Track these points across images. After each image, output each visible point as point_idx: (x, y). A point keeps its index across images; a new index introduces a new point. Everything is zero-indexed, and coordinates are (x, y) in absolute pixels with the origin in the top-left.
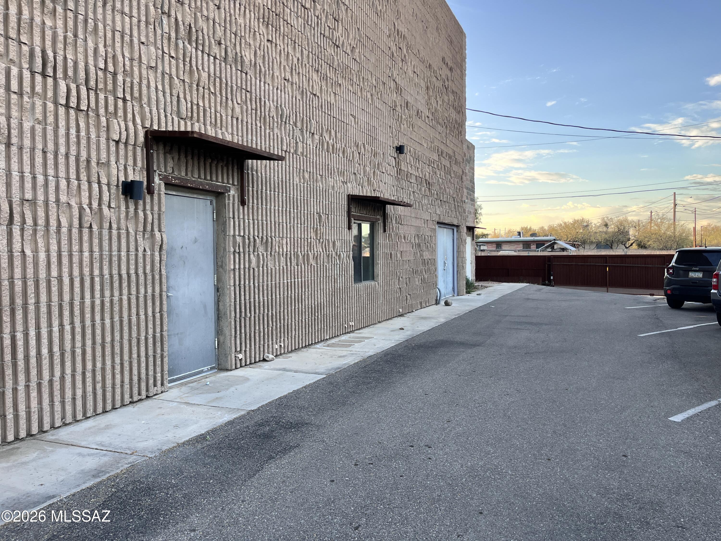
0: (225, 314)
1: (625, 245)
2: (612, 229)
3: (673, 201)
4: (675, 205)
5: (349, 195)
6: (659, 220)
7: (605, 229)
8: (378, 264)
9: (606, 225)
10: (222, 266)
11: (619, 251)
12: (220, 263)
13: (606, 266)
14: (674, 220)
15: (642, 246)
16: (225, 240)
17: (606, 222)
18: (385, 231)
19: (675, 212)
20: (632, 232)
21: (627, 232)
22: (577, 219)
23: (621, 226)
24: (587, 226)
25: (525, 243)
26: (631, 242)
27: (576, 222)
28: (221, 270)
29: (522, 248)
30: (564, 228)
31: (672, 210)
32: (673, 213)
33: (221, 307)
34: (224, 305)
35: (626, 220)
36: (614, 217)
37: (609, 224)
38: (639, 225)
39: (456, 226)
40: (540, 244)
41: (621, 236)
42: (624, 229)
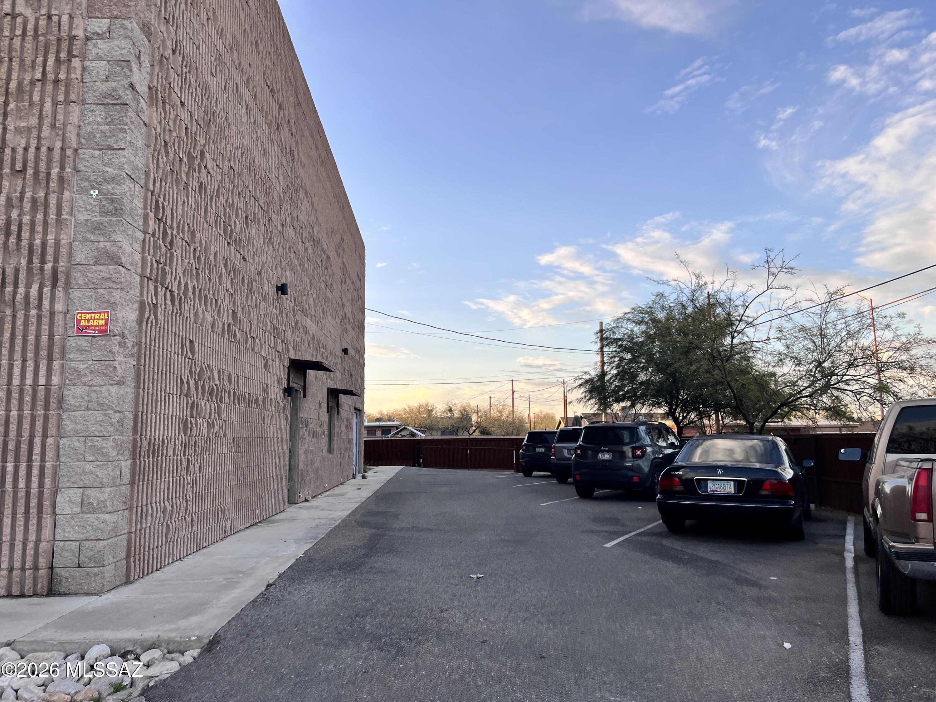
0: (295, 467)
1: (468, 431)
2: (457, 414)
3: (511, 388)
4: (513, 392)
5: (328, 388)
6: (501, 407)
7: (449, 415)
8: (334, 440)
9: (450, 410)
10: (294, 436)
11: (465, 436)
12: (292, 435)
13: (467, 449)
14: (513, 407)
15: (483, 432)
16: (297, 420)
17: (450, 407)
18: (338, 414)
19: (513, 398)
20: (474, 418)
21: (470, 418)
22: (421, 403)
23: (465, 411)
24: (432, 411)
25: (370, 429)
26: (474, 428)
27: (420, 406)
28: (293, 439)
29: (366, 435)
30: (408, 412)
31: (511, 396)
32: (511, 399)
33: (292, 463)
34: (295, 461)
35: (469, 406)
36: (457, 402)
37: (453, 409)
38: (481, 411)
39: (359, 411)
40: (386, 430)
41: (465, 422)
42: (467, 414)
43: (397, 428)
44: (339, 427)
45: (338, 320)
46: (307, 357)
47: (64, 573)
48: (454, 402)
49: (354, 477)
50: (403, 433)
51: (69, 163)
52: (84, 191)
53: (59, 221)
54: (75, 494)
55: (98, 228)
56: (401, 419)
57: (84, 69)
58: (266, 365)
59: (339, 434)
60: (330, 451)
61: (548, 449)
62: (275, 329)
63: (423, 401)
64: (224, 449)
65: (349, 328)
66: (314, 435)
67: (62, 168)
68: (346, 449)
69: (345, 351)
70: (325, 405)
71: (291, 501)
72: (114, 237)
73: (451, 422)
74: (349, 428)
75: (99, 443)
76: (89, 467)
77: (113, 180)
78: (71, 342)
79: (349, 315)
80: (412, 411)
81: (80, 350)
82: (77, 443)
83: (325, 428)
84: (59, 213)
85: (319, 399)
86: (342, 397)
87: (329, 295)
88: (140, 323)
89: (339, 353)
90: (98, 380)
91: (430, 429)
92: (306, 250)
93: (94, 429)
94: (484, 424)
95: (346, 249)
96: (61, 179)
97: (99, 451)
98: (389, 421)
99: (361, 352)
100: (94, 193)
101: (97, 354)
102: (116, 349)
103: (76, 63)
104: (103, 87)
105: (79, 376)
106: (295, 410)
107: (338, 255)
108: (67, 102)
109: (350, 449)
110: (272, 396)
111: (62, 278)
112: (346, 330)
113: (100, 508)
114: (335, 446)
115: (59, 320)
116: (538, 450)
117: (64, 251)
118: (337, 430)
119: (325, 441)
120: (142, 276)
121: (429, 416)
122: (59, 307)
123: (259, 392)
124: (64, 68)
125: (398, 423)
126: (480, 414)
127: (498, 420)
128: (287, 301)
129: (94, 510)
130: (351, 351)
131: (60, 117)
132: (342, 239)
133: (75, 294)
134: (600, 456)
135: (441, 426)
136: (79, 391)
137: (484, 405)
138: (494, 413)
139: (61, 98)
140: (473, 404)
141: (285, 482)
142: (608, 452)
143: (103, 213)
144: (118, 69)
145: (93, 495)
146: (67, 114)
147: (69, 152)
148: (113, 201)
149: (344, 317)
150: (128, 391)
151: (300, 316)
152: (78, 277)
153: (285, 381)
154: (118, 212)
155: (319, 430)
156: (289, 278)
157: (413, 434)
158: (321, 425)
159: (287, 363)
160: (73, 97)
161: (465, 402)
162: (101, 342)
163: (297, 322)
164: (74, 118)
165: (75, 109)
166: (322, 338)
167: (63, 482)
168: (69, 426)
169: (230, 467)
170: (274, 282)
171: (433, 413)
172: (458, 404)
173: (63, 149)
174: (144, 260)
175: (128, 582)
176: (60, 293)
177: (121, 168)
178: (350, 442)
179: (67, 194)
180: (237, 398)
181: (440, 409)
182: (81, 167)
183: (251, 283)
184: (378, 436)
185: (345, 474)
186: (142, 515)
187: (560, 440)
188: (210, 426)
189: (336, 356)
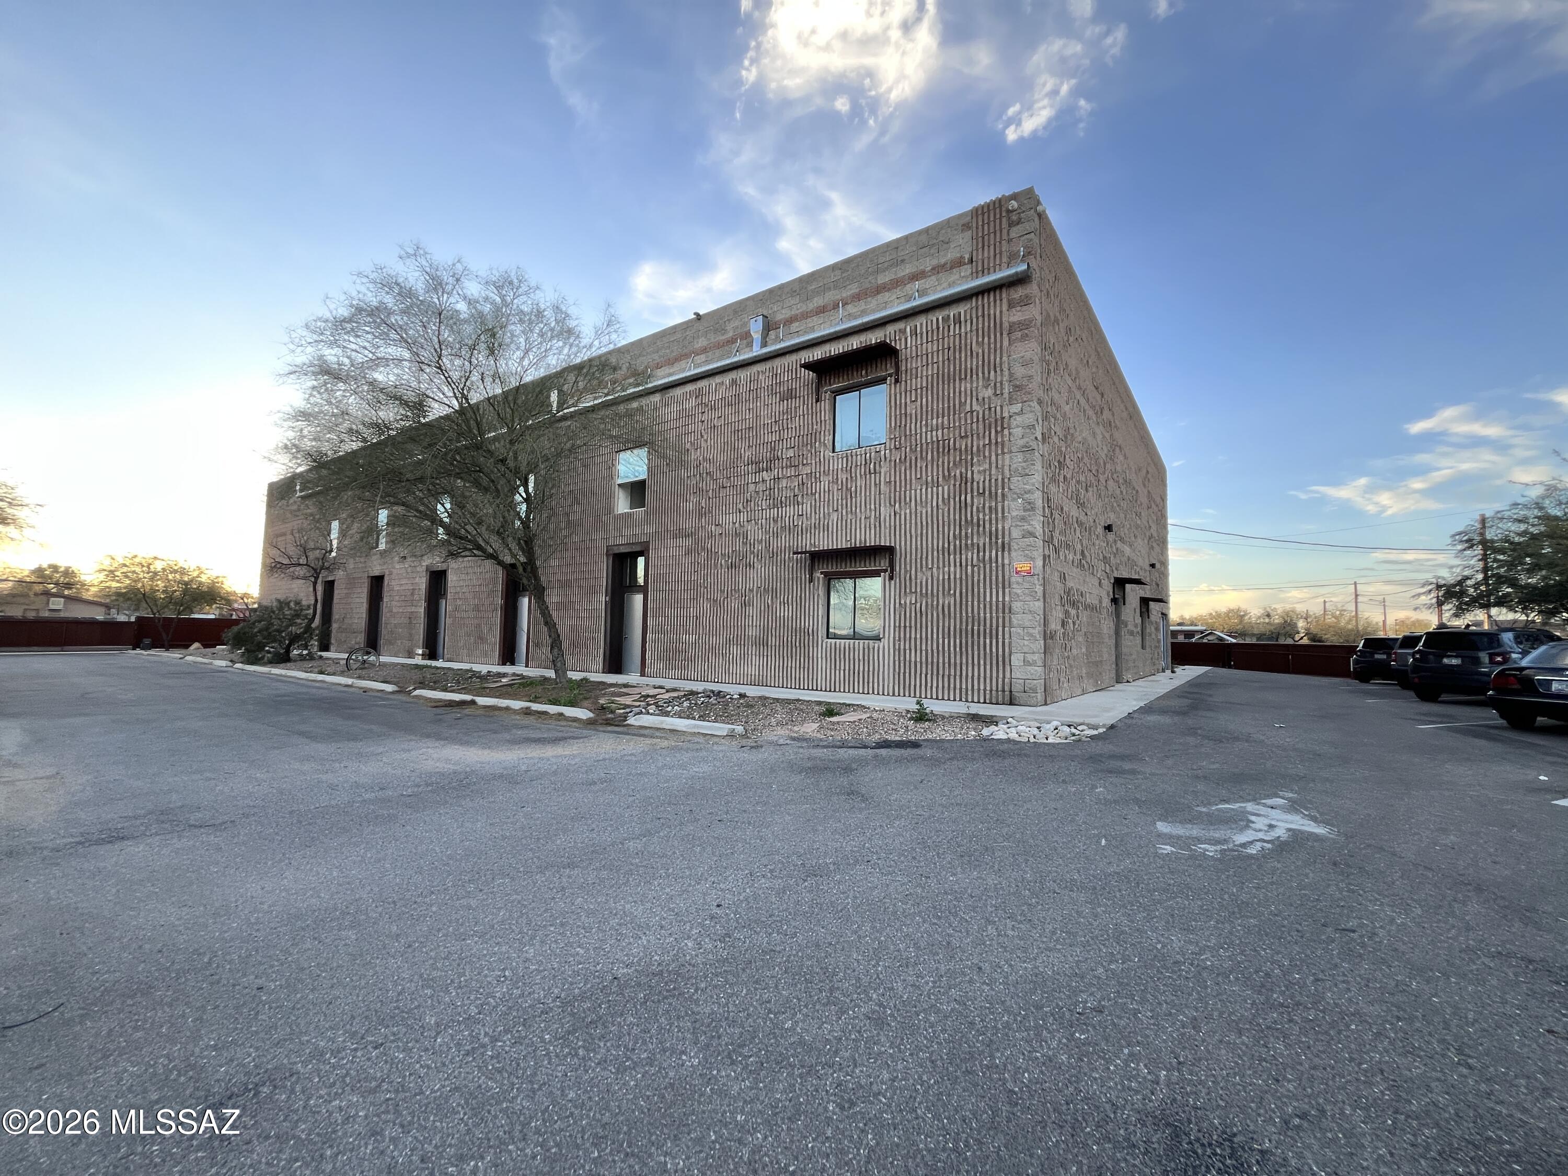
0: (1120, 656)
1: (1293, 637)
2: (1277, 620)
4: (1357, 596)
5: (1141, 598)
6: (1338, 613)
7: (1267, 620)
8: (1146, 639)
9: (1268, 616)
10: (1118, 634)
13: (1289, 655)
14: (1357, 613)
15: (1314, 639)
16: (1119, 621)
17: (1268, 611)
18: (1148, 617)
19: (1356, 603)
20: (1301, 624)
21: (1296, 624)
22: (1231, 607)
23: (1288, 616)
24: (1244, 616)
25: (1174, 632)
26: (1301, 635)
27: (1230, 611)
28: (1117, 636)
29: (1171, 637)
31: (1353, 601)
32: (1354, 605)
33: (1118, 653)
34: (1119, 651)
35: (1294, 610)
36: (1277, 606)
37: (1272, 613)
38: (1311, 616)
39: (1164, 615)
40: (1190, 634)
41: (1288, 628)
42: (1291, 620)
43: (1202, 632)
44: (1150, 629)
45: (1146, 541)
46: (1125, 575)
47: (1016, 694)
48: (1274, 606)
49: (1163, 671)
50: (1210, 638)
51: (1006, 486)
52: (1014, 500)
53: (1003, 517)
54: (1021, 656)
55: (1023, 519)
56: (1207, 624)
57: (1010, 434)
58: (1100, 583)
59: (1150, 635)
60: (1143, 647)
61: (1389, 655)
62: (1105, 557)
63: (1233, 605)
64: (1080, 639)
65: (1155, 545)
66: (1131, 633)
67: (1003, 489)
68: (1156, 647)
69: (1153, 566)
70: (1138, 611)
71: (1119, 680)
72: (1031, 522)
73: (1269, 627)
74: (1157, 629)
75: (1031, 630)
76: (1026, 643)
77: (1029, 492)
78: (1013, 579)
79: (1155, 535)
80: (1219, 615)
81: (1018, 583)
82: (1020, 631)
83: (1139, 629)
84: (1003, 513)
85: (1134, 606)
86: (1152, 605)
87: (1139, 522)
88: (1044, 567)
89: (1148, 568)
90: (1027, 599)
91: (1243, 634)
92: (1121, 492)
93: (1027, 624)
94: (1314, 630)
95: (1151, 480)
96: (1003, 495)
97: (1031, 635)
98: (1191, 625)
99: (1164, 564)
100: (1020, 501)
101: (1026, 585)
102: (1036, 582)
103: (1006, 432)
104: (1021, 442)
105: (1018, 596)
106: (1118, 614)
107: (1144, 485)
108: (1003, 453)
109: (1159, 647)
110: (1104, 605)
111: (1006, 546)
112: (1152, 548)
113: (1033, 663)
114: (1147, 644)
115: (1007, 567)
116: (1377, 656)
117: (1007, 533)
118: (1148, 630)
119: (1138, 640)
120: (1044, 541)
121: (1241, 622)
122: (1006, 561)
123: (1097, 602)
124: (999, 435)
125: (1204, 628)
126: (1309, 620)
127: (1334, 627)
128: (1111, 536)
129: (1030, 665)
130: (1158, 566)
131: (1000, 462)
132: (1148, 472)
133: (1013, 554)
134: (1446, 661)
135: (1256, 631)
136: (1019, 604)
137: (1315, 608)
138: (1330, 620)
139: (1000, 452)
140: (1300, 608)
141: (1114, 666)
142: (1456, 657)
143: (1025, 510)
144: (1028, 431)
145: (1030, 657)
146: (1003, 460)
147: (1006, 480)
148: (1030, 503)
149: (1151, 537)
150: (1040, 604)
151: (1119, 544)
152: (1014, 546)
153: (1111, 593)
154: (1033, 509)
155: (1135, 630)
156: (1111, 518)
157: (1221, 639)
158: (1136, 626)
159: (1112, 581)
160: (1006, 450)
161: (1288, 607)
162: (1028, 579)
163: (1117, 549)
164: (1007, 462)
165: (1007, 456)
166: (1135, 558)
167: (1014, 650)
168: (1015, 621)
169: (1084, 650)
170: (1103, 524)
171: (1246, 618)
172: (1280, 606)
173: (1003, 479)
174: (1044, 531)
175: (1046, 704)
176: (1006, 553)
177: (1034, 485)
178: (1159, 641)
179: (1006, 502)
180: (1087, 607)
181: (1254, 612)
182: (1012, 487)
183: (1090, 529)
184: (1181, 638)
185: (1155, 667)
186: (1050, 671)
187: (1401, 647)
188: (1074, 623)
189: (1145, 570)
